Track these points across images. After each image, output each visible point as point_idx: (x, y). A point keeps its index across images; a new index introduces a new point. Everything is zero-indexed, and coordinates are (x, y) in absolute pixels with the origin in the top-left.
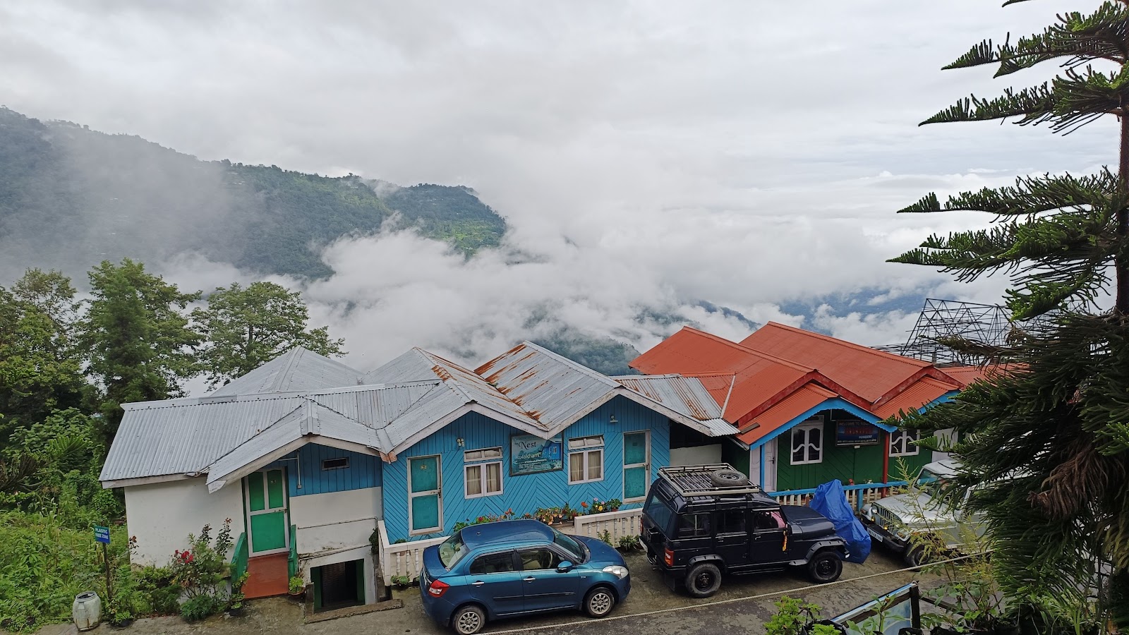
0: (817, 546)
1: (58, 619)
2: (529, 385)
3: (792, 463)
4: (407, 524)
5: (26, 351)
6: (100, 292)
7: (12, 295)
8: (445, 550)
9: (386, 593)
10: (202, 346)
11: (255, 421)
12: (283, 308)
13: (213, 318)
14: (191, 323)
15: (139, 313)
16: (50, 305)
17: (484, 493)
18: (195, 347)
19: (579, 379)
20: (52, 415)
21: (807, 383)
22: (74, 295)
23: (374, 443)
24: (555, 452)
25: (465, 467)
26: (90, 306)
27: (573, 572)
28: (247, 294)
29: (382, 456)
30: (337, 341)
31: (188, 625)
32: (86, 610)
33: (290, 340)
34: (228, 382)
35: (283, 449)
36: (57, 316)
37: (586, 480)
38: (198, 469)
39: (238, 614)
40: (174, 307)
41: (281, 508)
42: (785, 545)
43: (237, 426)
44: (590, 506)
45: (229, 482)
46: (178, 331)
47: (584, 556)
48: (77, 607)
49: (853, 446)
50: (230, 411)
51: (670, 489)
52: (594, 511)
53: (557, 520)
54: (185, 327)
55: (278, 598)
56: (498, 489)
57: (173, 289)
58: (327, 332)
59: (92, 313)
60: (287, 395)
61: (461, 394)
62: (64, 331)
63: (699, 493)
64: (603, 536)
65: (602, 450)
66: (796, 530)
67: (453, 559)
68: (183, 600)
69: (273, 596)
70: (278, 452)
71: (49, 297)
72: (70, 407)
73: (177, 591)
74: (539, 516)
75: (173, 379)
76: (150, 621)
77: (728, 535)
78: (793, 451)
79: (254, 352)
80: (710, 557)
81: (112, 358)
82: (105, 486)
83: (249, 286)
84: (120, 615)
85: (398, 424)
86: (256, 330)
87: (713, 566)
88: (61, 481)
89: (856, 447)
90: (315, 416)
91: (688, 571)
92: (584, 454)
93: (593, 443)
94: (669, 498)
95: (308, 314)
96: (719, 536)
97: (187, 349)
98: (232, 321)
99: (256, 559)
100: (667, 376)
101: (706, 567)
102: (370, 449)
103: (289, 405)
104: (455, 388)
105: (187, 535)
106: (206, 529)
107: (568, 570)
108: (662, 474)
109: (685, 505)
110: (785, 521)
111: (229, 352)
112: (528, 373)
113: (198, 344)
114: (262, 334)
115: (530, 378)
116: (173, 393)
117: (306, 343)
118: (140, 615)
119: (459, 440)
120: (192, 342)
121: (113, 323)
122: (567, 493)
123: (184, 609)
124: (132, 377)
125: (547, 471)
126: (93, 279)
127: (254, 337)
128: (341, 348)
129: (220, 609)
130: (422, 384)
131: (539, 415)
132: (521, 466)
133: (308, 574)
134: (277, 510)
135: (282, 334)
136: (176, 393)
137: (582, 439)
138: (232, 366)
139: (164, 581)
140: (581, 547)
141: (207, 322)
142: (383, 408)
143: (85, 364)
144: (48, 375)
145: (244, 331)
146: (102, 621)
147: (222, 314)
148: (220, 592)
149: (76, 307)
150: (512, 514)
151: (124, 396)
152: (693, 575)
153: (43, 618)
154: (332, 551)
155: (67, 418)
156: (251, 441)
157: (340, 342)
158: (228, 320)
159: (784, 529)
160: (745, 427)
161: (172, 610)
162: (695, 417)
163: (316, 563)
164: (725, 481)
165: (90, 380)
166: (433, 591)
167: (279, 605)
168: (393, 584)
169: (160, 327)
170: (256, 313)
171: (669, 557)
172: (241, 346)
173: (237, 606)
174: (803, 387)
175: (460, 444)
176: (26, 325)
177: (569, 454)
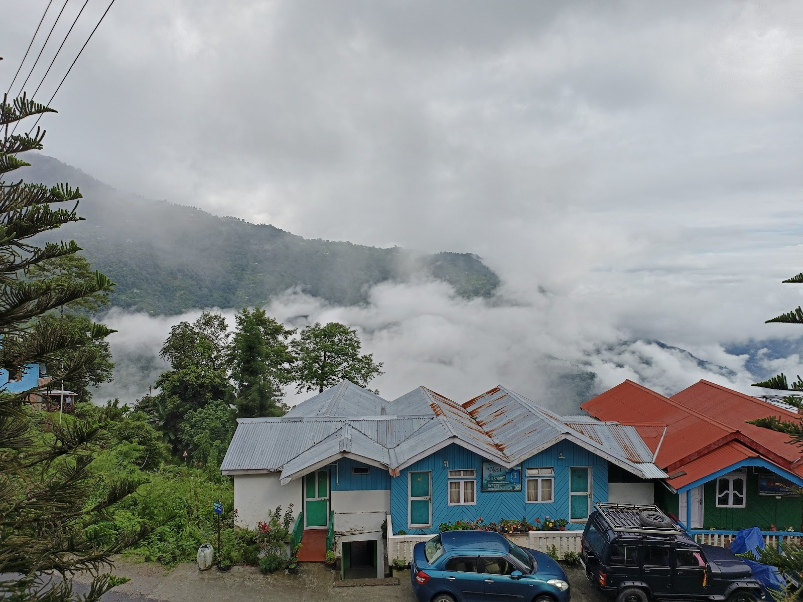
0: (735, 586)
1: (189, 559)
2: (499, 422)
3: (718, 506)
4: (407, 520)
5: (198, 363)
6: (240, 327)
7: (193, 328)
8: (429, 548)
9: (390, 570)
10: (295, 364)
11: (313, 436)
12: (346, 341)
13: (303, 345)
14: (290, 349)
15: (260, 343)
16: (213, 334)
17: (462, 503)
18: (291, 364)
19: (536, 421)
20: (209, 404)
21: (731, 441)
22: (227, 328)
23: (386, 461)
24: (515, 476)
25: (449, 482)
26: (234, 336)
27: (522, 580)
28: (323, 330)
29: (390, 471)
30: (378, 364)
31: (262, 576)
32: (205, 556)
33: (348, 362)
34: (309, 388)
35: (327, 460)
36: (216, 342)
37: (540, 501)
38: (276, 467)
39: (294, 572)
40: (280, 338)
41: (326, 498)
42: (705, 582)
43: (302, 439)
44: (542, 521)
45: (293, 479)
46: (282, 354)
47: (532, 567)
48: (200, 554)
49: (774, 497)
50: (298, 429)
51: (604, 522)
52: (545, 527)
53: (516, 530)
54: (286, 351)
55: (319, 564)
56: (473, 501)
57: (281, 327)
58: (372, 358)
59: (236, 340)
60: (333, 420)
61: (447, 429)
62: (220, 351)
63: (629, 530)
64: (551, 549)
65: (553, 479)
66: (715, 570)
67: (436, 556)
68: (262, 555)
69: (315, 562)
70: (324, 462)
71: (213, 330)
72: (219, 400)
73: (258, 550)
74: (502, 525)
75: (277, 385)
76: (241, 569)
77: (653, 567)
78: (718, 496)
79: (326, 369)
80: (638, 584)
81: (244, 371)
82: (224, 473)
83: (326, 325)
84: (224, 562)
85: (404, 446)
86: (328, 354)
87: (640, 591)
88: (210, 447)
89: (777, 497)
90: (349, 437)
91: (619, 592)
92: (539, 480)
93: (546, 473)
94: (603, 530)
95: (361, 345)
96: (645, 567)
97: (286, 365)
98: (314, 348)
99: (308, 532)
100: (608, 423)
101: (634, 591)
102: (383, 465)
103: (334, 427)
104: (444, 424)
105: (267, 510)
106: (278, 509)
107: (519, 577)
108: (598, 507)
109: (616, 538)
110: (705, 561)
111: (311, 368)
112: (499, 412)
113: (293, 362)
114: (332, 357)
115: (500, 416)
116: (277, 393)
117: (358, 364)
118: (235, 563)
119: (445, 462)
120: (290, 360)
121: (245, 349)
122: (525, 510)
123: (261, 564)
124: (254, 384)
125: (510, 491)
126: (238, 319)
127: (327, 358)
128: (381, 369)
129: (283, 566)
130: (421, 417)
131: (504, 448)
132: (489, 485)
133: (340, 548)
134: (323, 499)
135: (344, 358)
136: (279, 393)
137: (537, 468)
138: (312, 378)
139: (251, 542)
140: (531, 559)
141: (299, 348)
142: (394, 433)
143: (229, 373)
144: (209, 379)
145: (321, 355)
146: (213, 564)
147: (309, 343)
148: (283, 554)
149: (227, 336)
150: (482, 521)
151: (249, 396)
152: (623, 595)
153: (181, 557)
154: (357, 532)
155: (217, 407)
156: (310, 451)
157: (380, 365)
158: (312, 347)
159: (704, 568)
160: (674, 473)
161: (254, 563)
162: (630, 460)
163: (346, 539)
164: (651, 522)
165: (232, 382)
166: (419, 579)
167: (319, 569)
168: (394, 565)
169: (272, 351)
170: (329, 343)
171: (603, 579)
172: (319, 364)
173: (293, 566)
174: (727, 444)
175: (445, 465)
176: (199, 347)
177: (527, 480)
